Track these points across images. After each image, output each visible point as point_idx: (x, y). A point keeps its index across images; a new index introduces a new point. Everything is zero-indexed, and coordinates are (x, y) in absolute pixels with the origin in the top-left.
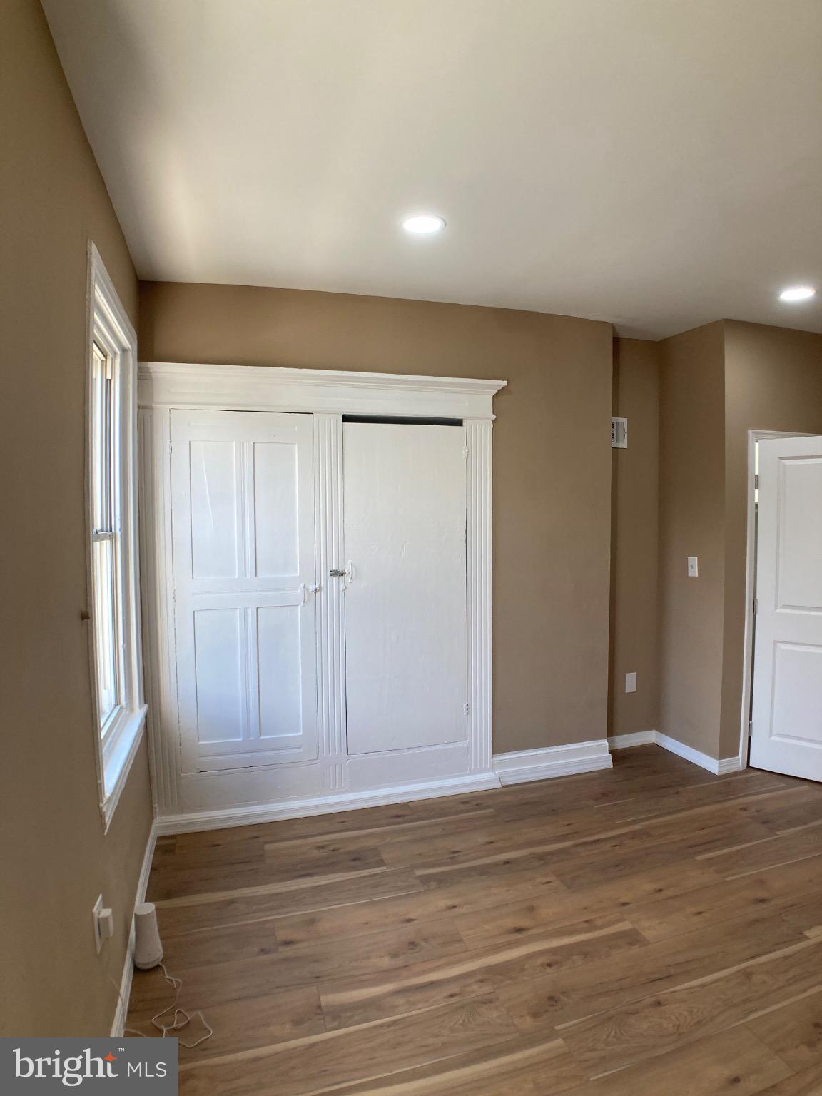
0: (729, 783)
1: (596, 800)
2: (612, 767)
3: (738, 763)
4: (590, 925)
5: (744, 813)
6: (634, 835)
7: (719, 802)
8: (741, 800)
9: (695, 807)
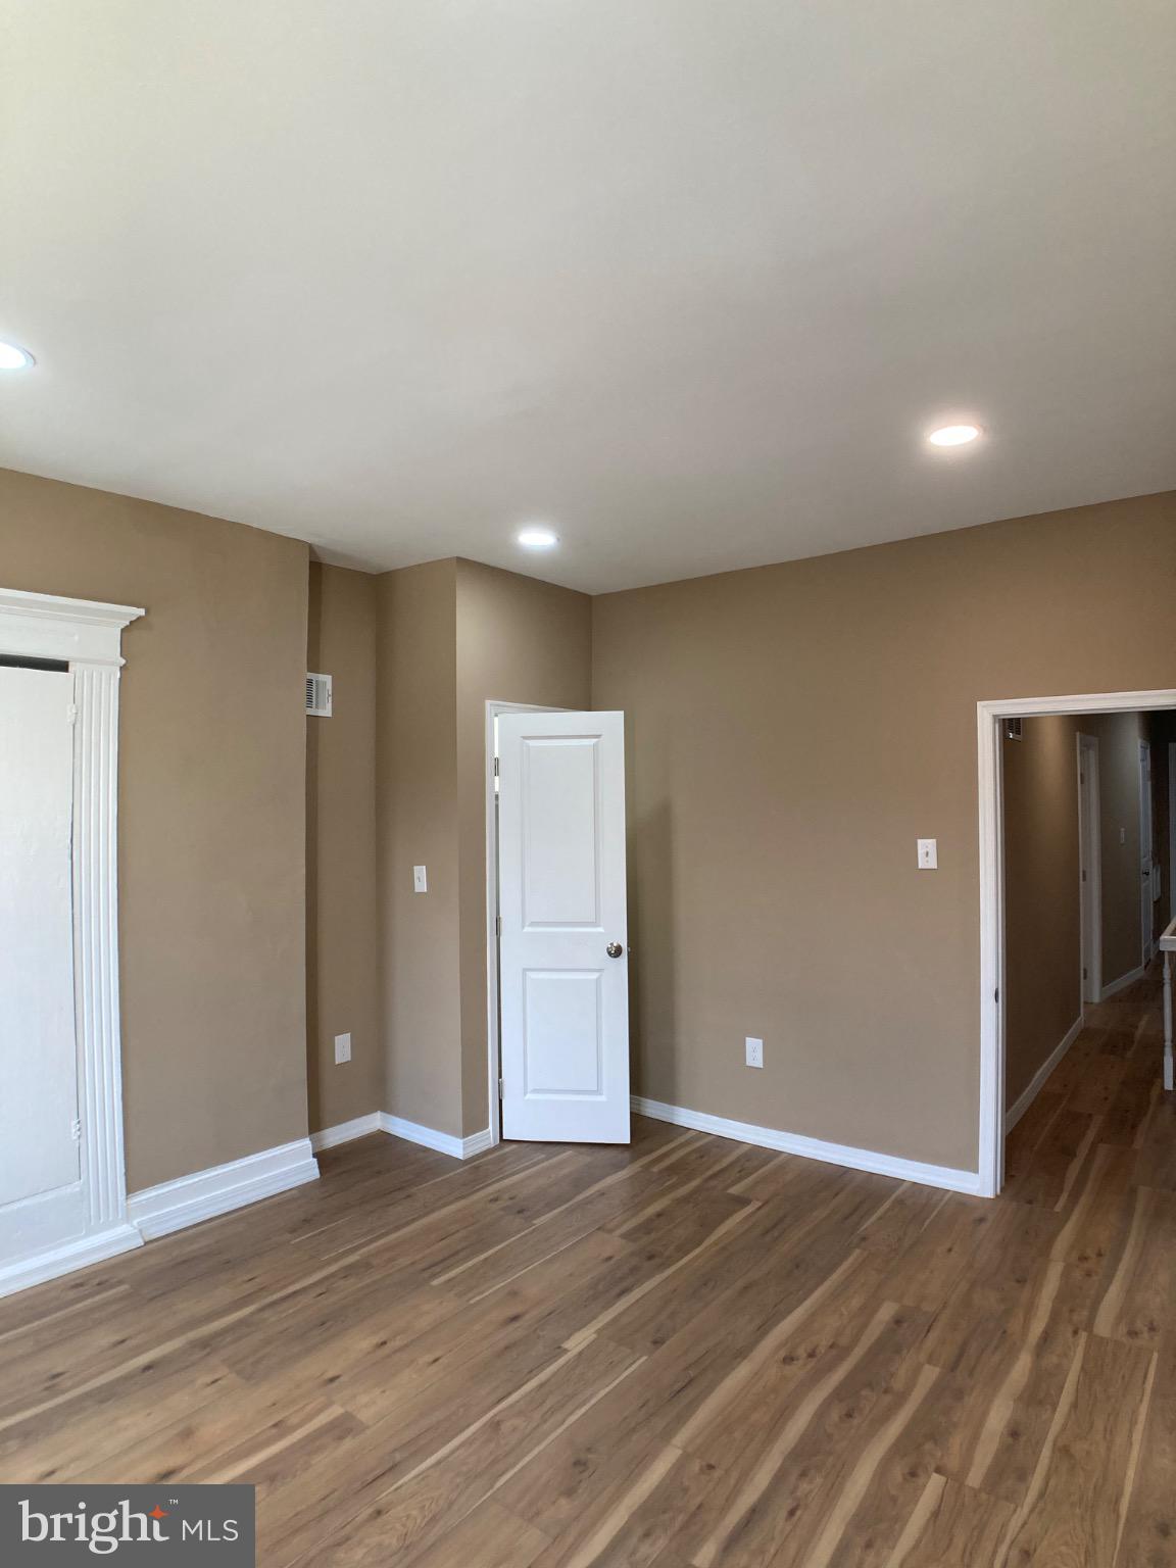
0: (477, 1168)
1: (293, 1231)
2: (318, 1176)
3: (487, 1138)
4: (281, 1428)
5: (495, 1206)
6: (348, 1272)
7: (463, 1197)
8: (491, 1189)
9: (433, 1211)
